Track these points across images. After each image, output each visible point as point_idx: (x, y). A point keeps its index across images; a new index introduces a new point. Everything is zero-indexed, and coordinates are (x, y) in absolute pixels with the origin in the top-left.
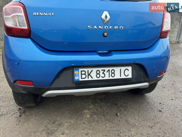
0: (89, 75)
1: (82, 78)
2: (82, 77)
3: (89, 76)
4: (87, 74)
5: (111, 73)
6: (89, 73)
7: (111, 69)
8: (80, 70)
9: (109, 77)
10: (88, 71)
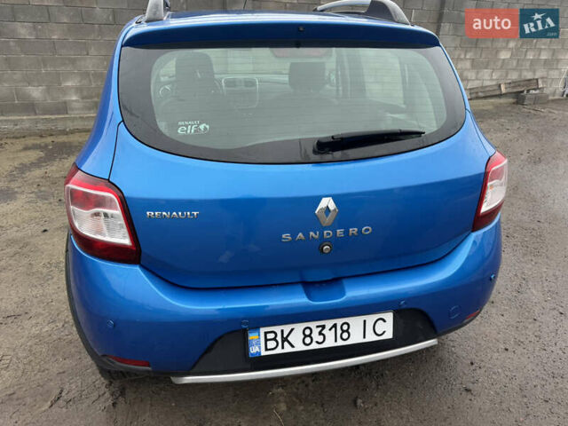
0: (285, 339)
1: (267, 349)
2: (269, 347)
3: (286, 343)
4: (279, 338)
5: (339, 332)
6: (285, 336)
7: (339, 322)
8: (263, 330)
9: (336, 341)
10: (282, 331)
